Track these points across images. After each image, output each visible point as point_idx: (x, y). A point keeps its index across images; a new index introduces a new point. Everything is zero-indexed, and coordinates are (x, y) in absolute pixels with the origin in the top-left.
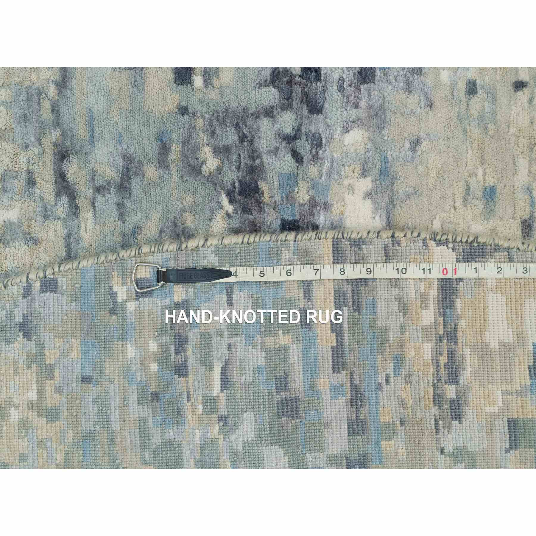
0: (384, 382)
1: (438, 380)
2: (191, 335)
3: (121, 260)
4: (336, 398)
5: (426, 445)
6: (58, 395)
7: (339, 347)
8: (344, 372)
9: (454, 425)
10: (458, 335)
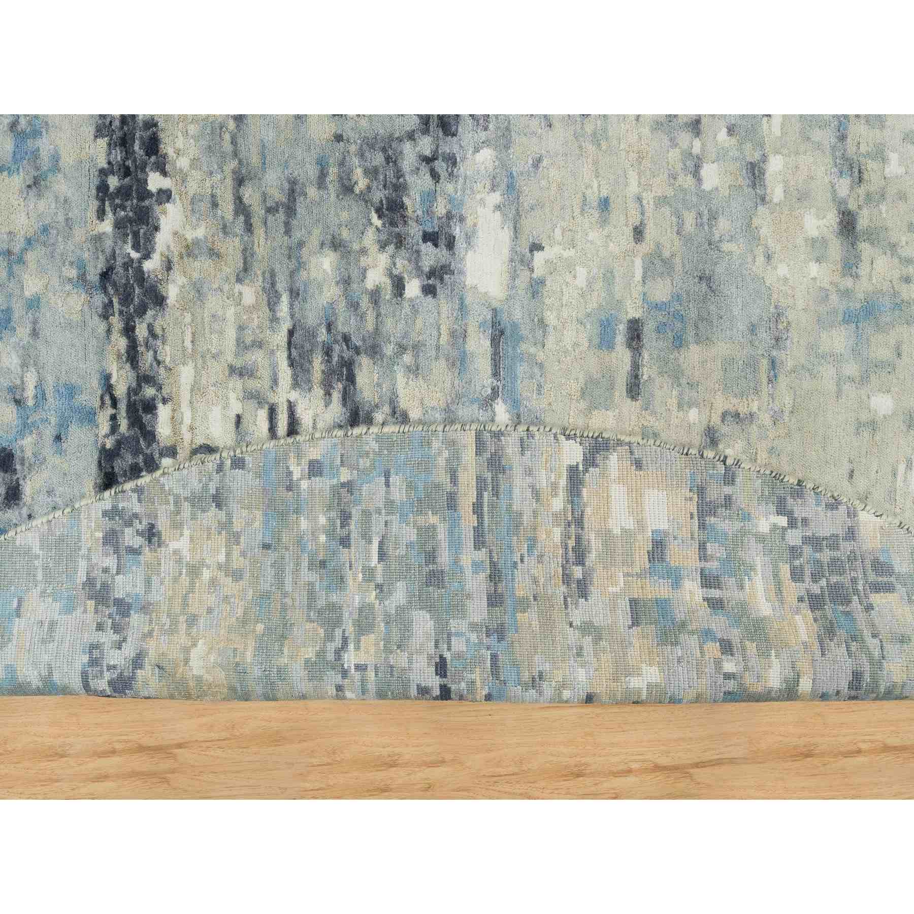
0: (519, 560)
1: (567, 561)
2: (354, 512)
3: (297, 443)
4: (477, 573)
5: (557, 619)
6: (243, 558)
7: (480, 527)
8: (484, 549)
9: (581, 602)
10: (585, 521)
